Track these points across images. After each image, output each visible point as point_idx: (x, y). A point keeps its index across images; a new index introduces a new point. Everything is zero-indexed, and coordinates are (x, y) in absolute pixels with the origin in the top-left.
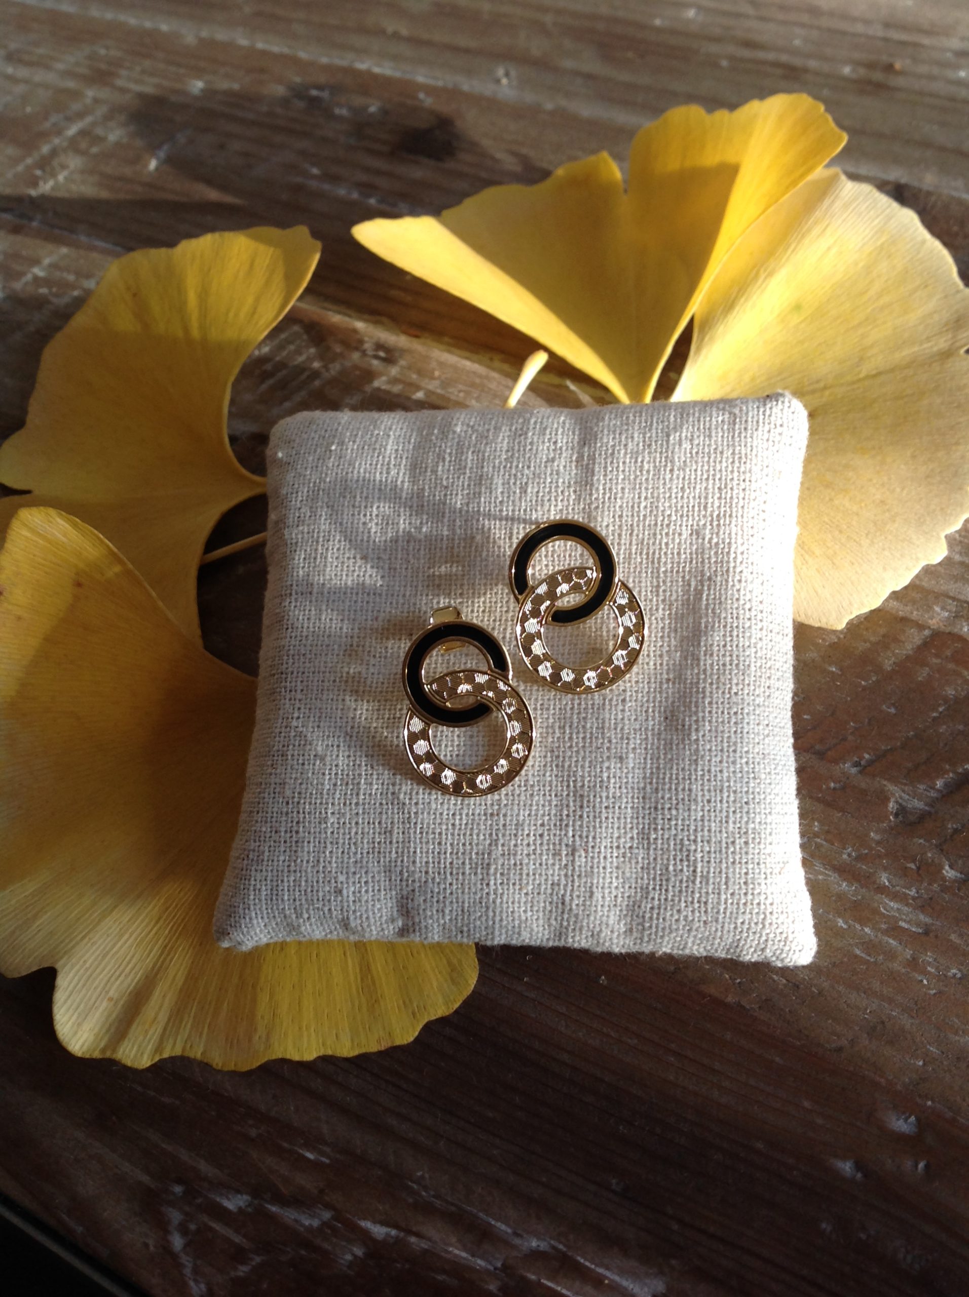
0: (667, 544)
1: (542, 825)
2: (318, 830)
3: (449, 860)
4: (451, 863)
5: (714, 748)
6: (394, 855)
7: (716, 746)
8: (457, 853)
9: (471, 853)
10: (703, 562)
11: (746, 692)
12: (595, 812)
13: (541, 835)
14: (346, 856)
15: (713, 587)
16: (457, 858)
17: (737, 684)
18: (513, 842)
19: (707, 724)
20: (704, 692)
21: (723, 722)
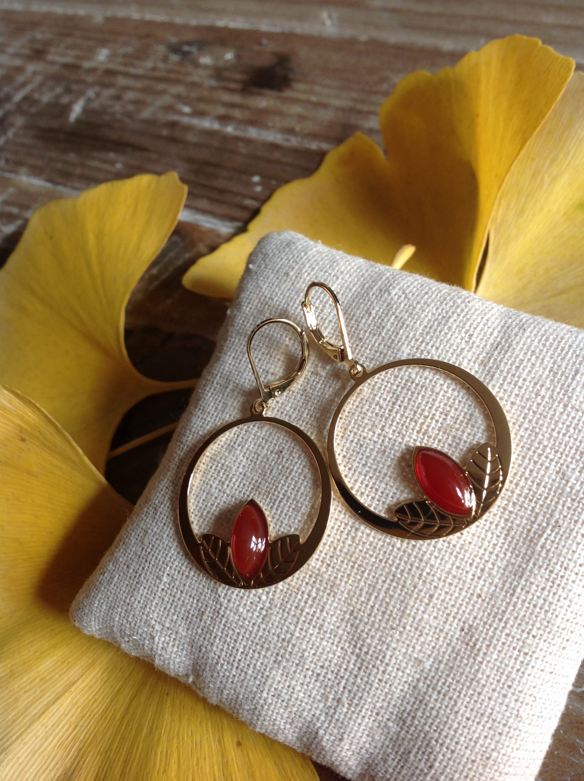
0: (531, 471)
1: (322, 667)
2: (154, 582)
3: (239, 657)
4: (240, 660)
5: (493, 676)
6: (199, 631)
7: (495, 675)
8: (247, 655)
9: (257, 661)
10: (557, 503)
11: (544, 638)
12: (368, 678)
13: (318, 675)
14: (166, 612)
15: (557, 530)
16: (245, 659)
17: (539, 629)
18: (294, 669)
19: (496, 652)
20: (506, 623)
21: (511, 657)
